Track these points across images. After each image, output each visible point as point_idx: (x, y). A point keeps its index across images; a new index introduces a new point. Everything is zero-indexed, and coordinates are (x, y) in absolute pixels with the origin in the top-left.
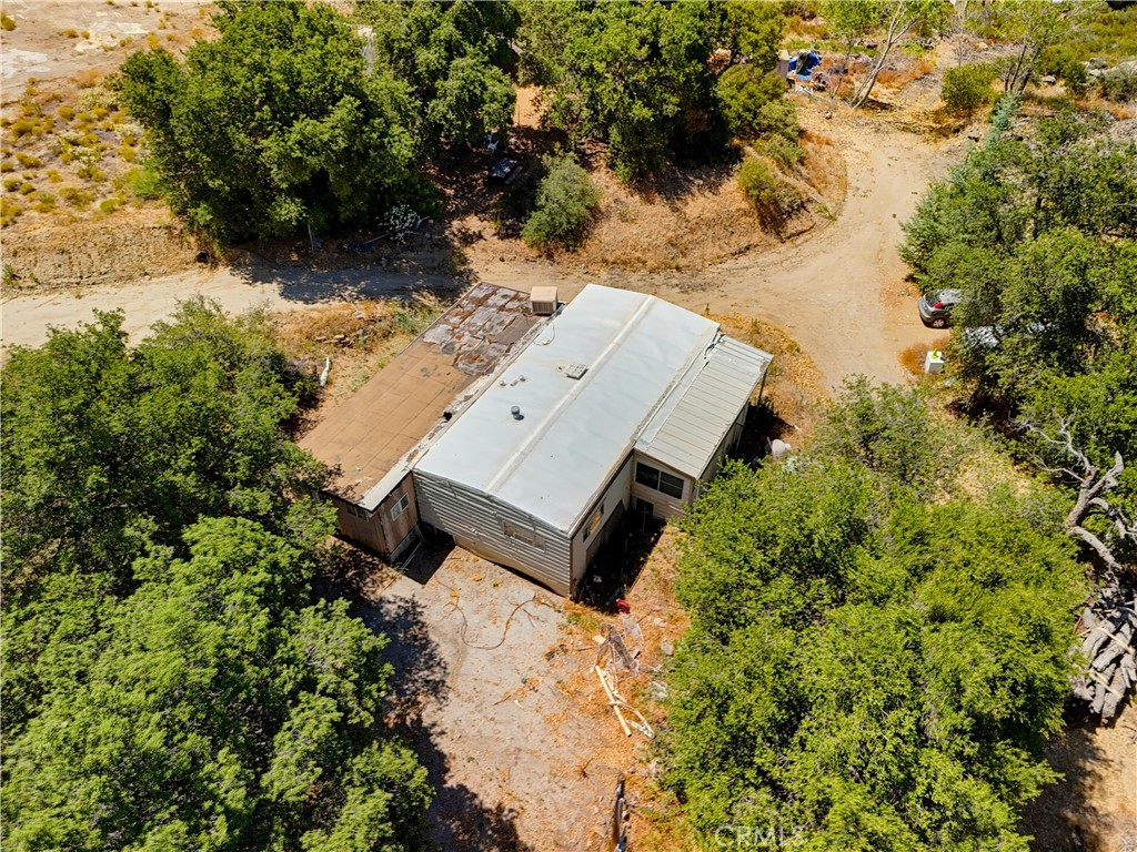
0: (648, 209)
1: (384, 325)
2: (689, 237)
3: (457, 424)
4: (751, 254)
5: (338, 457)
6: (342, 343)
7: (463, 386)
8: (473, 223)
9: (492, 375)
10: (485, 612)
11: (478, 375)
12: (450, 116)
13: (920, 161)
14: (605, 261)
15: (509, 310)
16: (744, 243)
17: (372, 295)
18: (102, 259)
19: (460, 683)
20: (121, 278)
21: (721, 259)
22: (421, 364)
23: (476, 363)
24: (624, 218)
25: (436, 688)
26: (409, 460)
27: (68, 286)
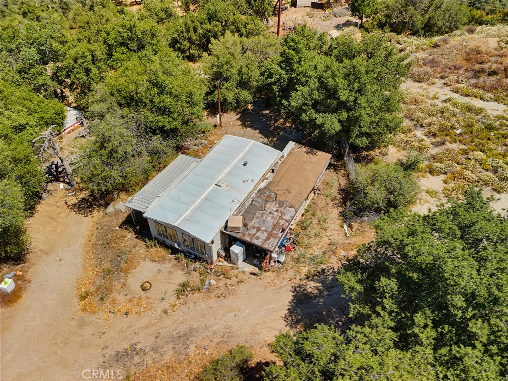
7: (270, 184)
9: (258, 188)
11: (264, 189)
15: (254, 227)
22: (292, 195)
26: (282, 157)
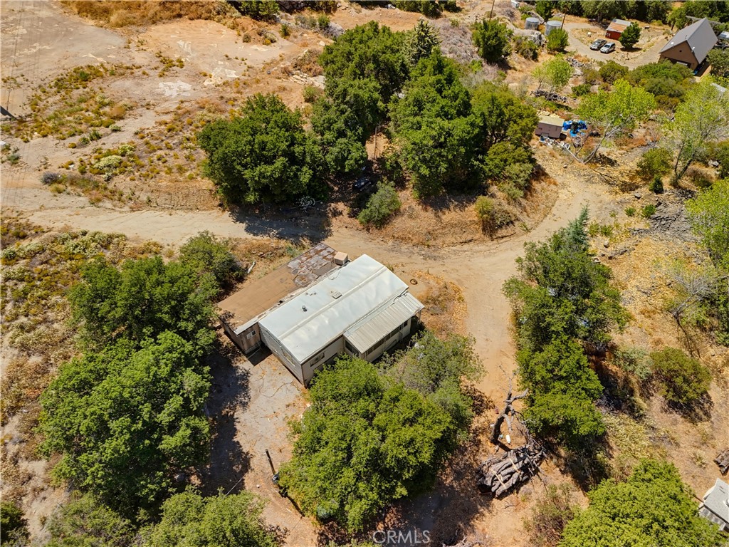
0: (423, 214)
1: (281, 251)
2: (440, 231)
3: (283, 306)
4: (472, 244)
5: (235, 310)
6: (261, 256)
7: (292, 290)
8: (341, 206)
9: (305, 289)
10: (272, 383)
11: (301, 287)
12: (332, 163)
13: (599, 205)
14: (394, 237)
15: (327, 259)
16: (469, 237)
17: (281, 236)
18: (183, 200)
19: (252, 406)
20: (188, 209)
21: (453, 244)
23: (303, 281)
24: (410, 216)
25: (244, 405)
26: (259, 317)
27: (168, 208)
